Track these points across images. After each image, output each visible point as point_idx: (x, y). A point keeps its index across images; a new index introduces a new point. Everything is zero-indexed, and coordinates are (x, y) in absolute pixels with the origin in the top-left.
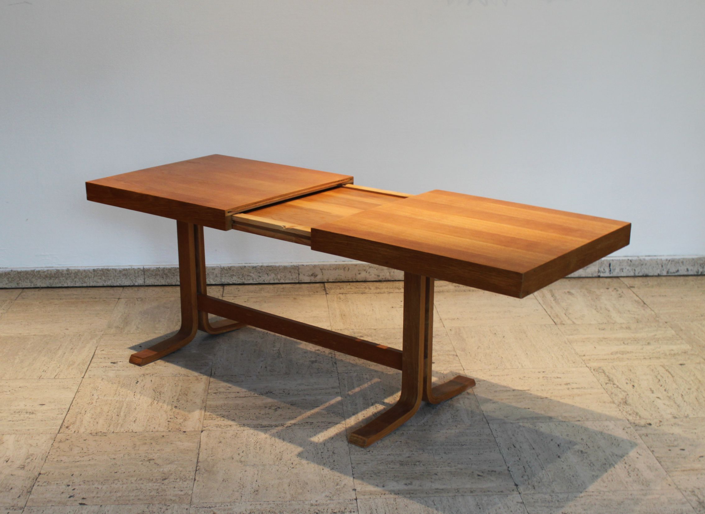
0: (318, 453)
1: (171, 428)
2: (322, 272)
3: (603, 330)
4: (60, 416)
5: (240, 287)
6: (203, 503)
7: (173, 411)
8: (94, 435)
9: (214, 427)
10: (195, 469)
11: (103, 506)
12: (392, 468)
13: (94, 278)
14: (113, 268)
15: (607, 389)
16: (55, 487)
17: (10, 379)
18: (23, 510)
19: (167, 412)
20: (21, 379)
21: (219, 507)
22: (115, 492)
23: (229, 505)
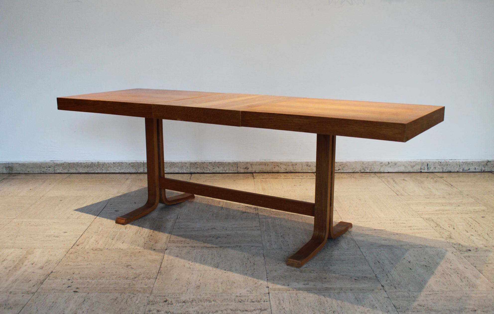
0: (243, 264)
1: (146, 247)
3: (429, 198)
4: (75, 239)
5: (201, 174)
6: (160, 293)
7: (149, 237)
8: (94, 250)
9: (174, 248)
10: (158, 272)
11: (90, 294)
12: (295, 274)
14: (125, 161)
16: (60, 280)
17: (49, 218)
18: (34, 294)
19: (145, 238)
20: (56, 218)
21: (171, 296)
22: (100, 285)
23: (178, 295)
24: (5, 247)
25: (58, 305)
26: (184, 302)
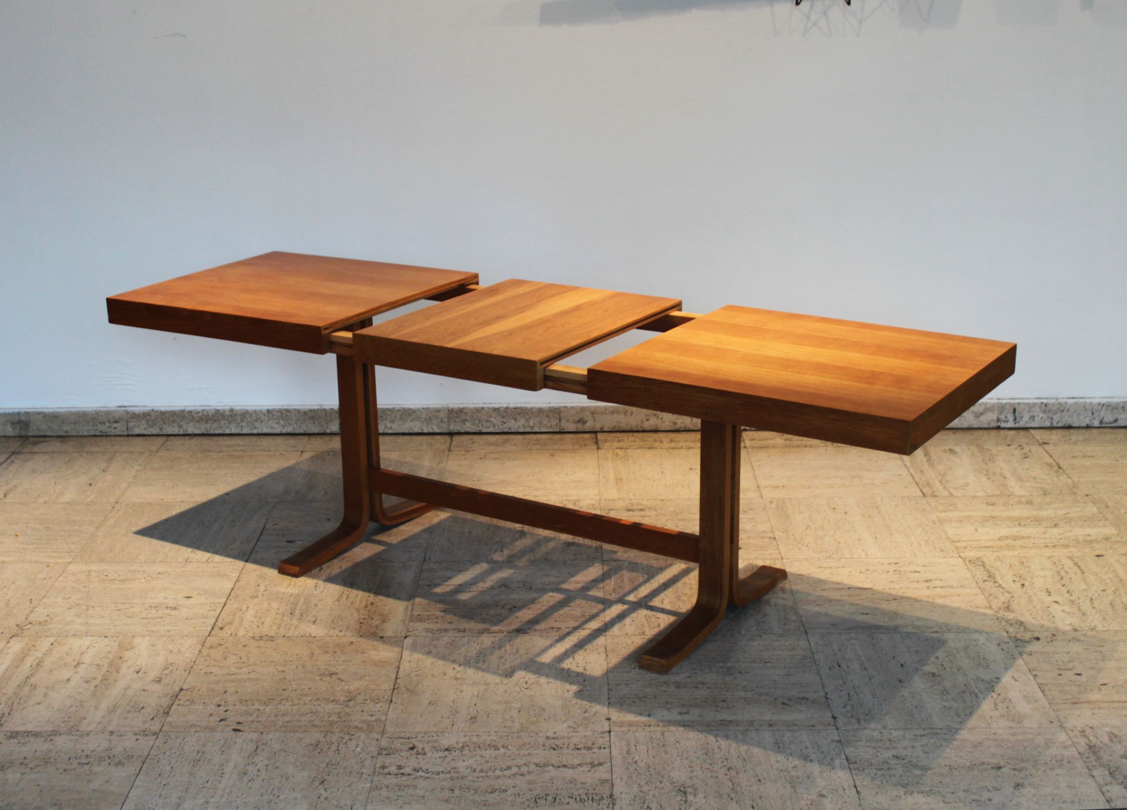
1: (363, 632)
2: (594, 417)
3: (993, 505)
4: (211, 613)
5: (475, 437)
6: (400, 732)
7: (368, 609)
8: (258, 640)
9: (423, 632)
10: (392, 687)
11: (265, 734)
12: (664, 692)
13: (268, 421)
14: (296, 407)
15: (984, 589)
16: (201, 707)
17: (145, 562)
18: (156, 736)
19: (359, 610)
20: (161, 561)
21: (421, 737)
22: (282, 715)
23: (435, 735)
24: (71, 634)
25: (208, 757)
26: (447, 750)
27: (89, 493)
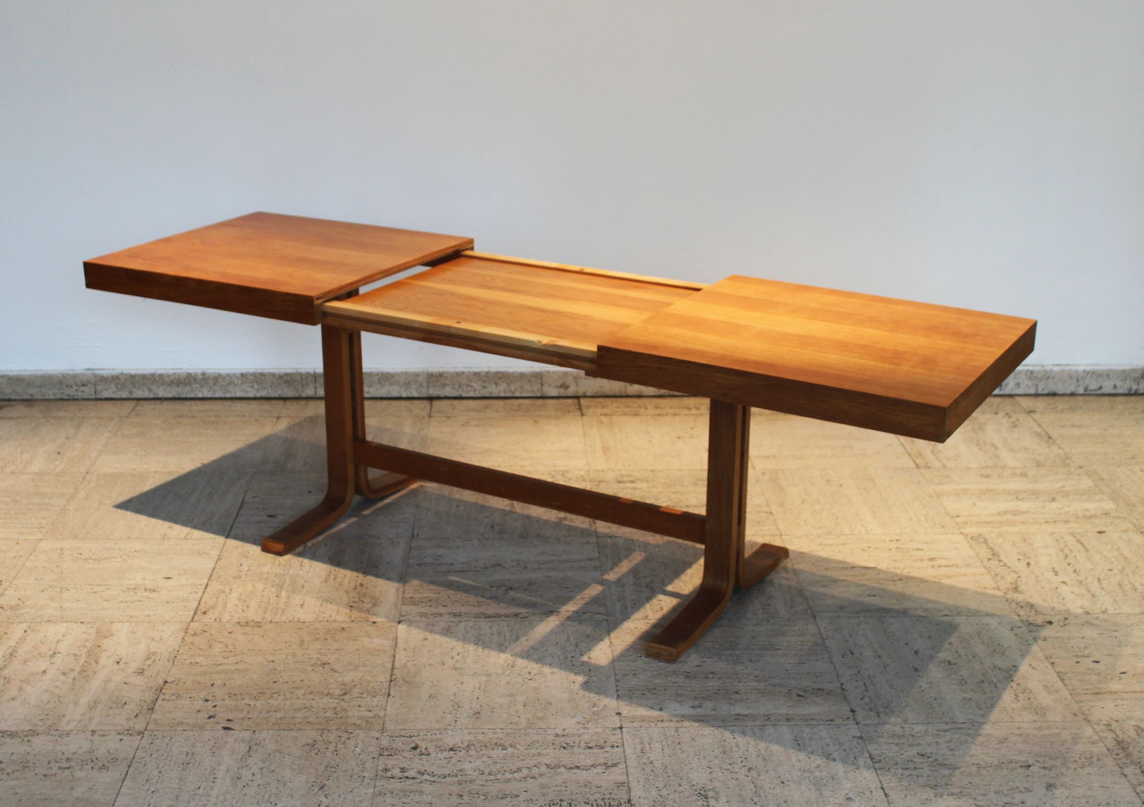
0: (567, 658)
1: (354, 616)
2: (576, 382)
4: (193, 596)
5: (455, 402)
6: (401, 730)
7: (357, 591)
8: (243, 626)
9: (418, 617)
10: (390, 678)
11: (257, 733)
13: (241, 385)
14: (270, 371)
15: (989, 567)
16: (187, 702)
17: (121, 539)
18: (142, 735)
19: (349, 592)
20: (137, 538)
21: (423, 735)
22: (275, 711)
23: (437, 733)
24: (45, 619)
25: (198, 760)
27: (58, 463)
